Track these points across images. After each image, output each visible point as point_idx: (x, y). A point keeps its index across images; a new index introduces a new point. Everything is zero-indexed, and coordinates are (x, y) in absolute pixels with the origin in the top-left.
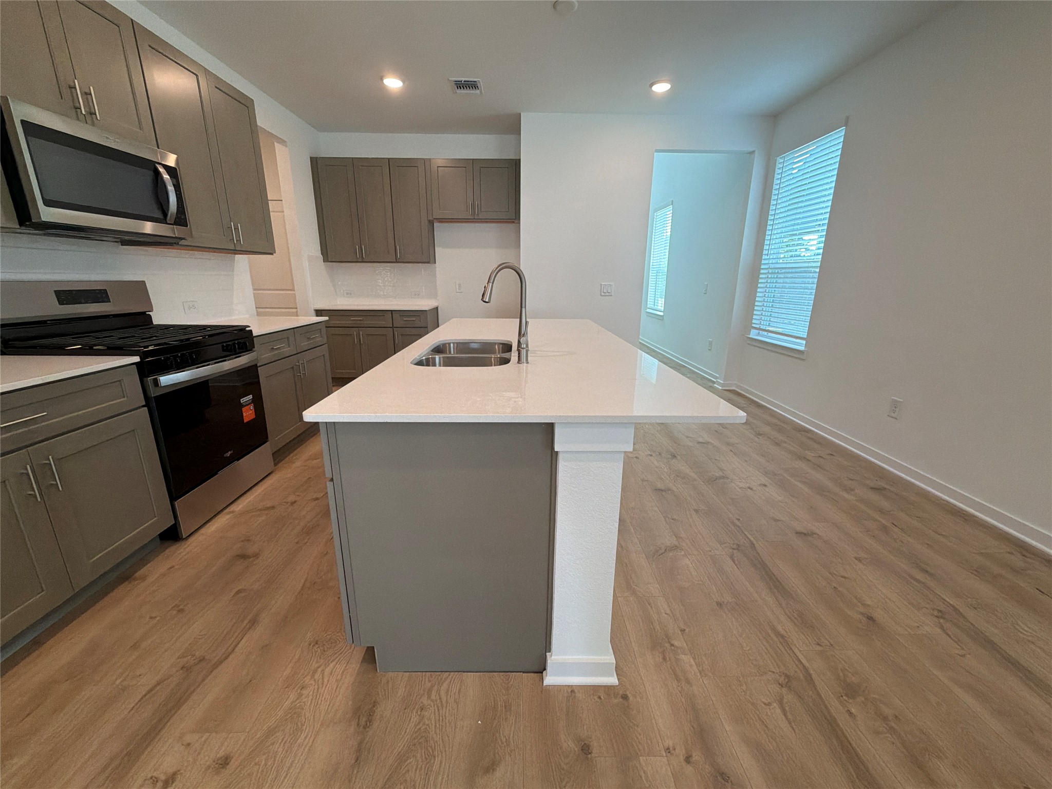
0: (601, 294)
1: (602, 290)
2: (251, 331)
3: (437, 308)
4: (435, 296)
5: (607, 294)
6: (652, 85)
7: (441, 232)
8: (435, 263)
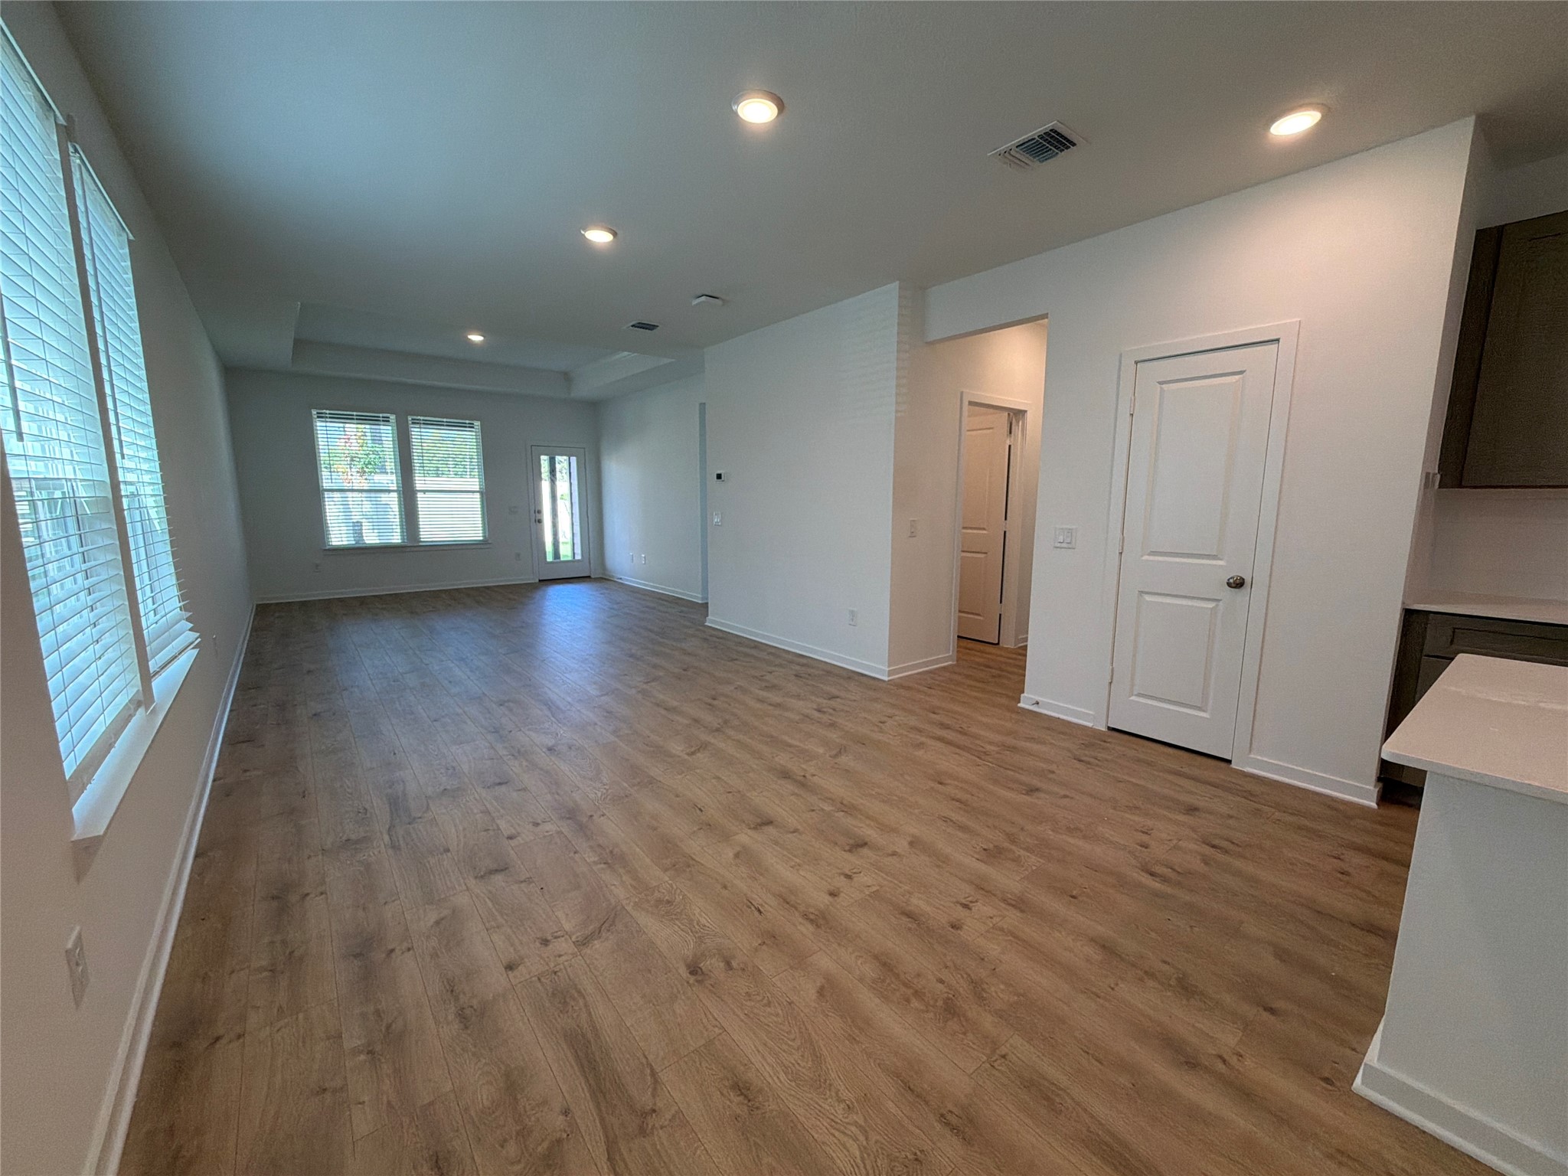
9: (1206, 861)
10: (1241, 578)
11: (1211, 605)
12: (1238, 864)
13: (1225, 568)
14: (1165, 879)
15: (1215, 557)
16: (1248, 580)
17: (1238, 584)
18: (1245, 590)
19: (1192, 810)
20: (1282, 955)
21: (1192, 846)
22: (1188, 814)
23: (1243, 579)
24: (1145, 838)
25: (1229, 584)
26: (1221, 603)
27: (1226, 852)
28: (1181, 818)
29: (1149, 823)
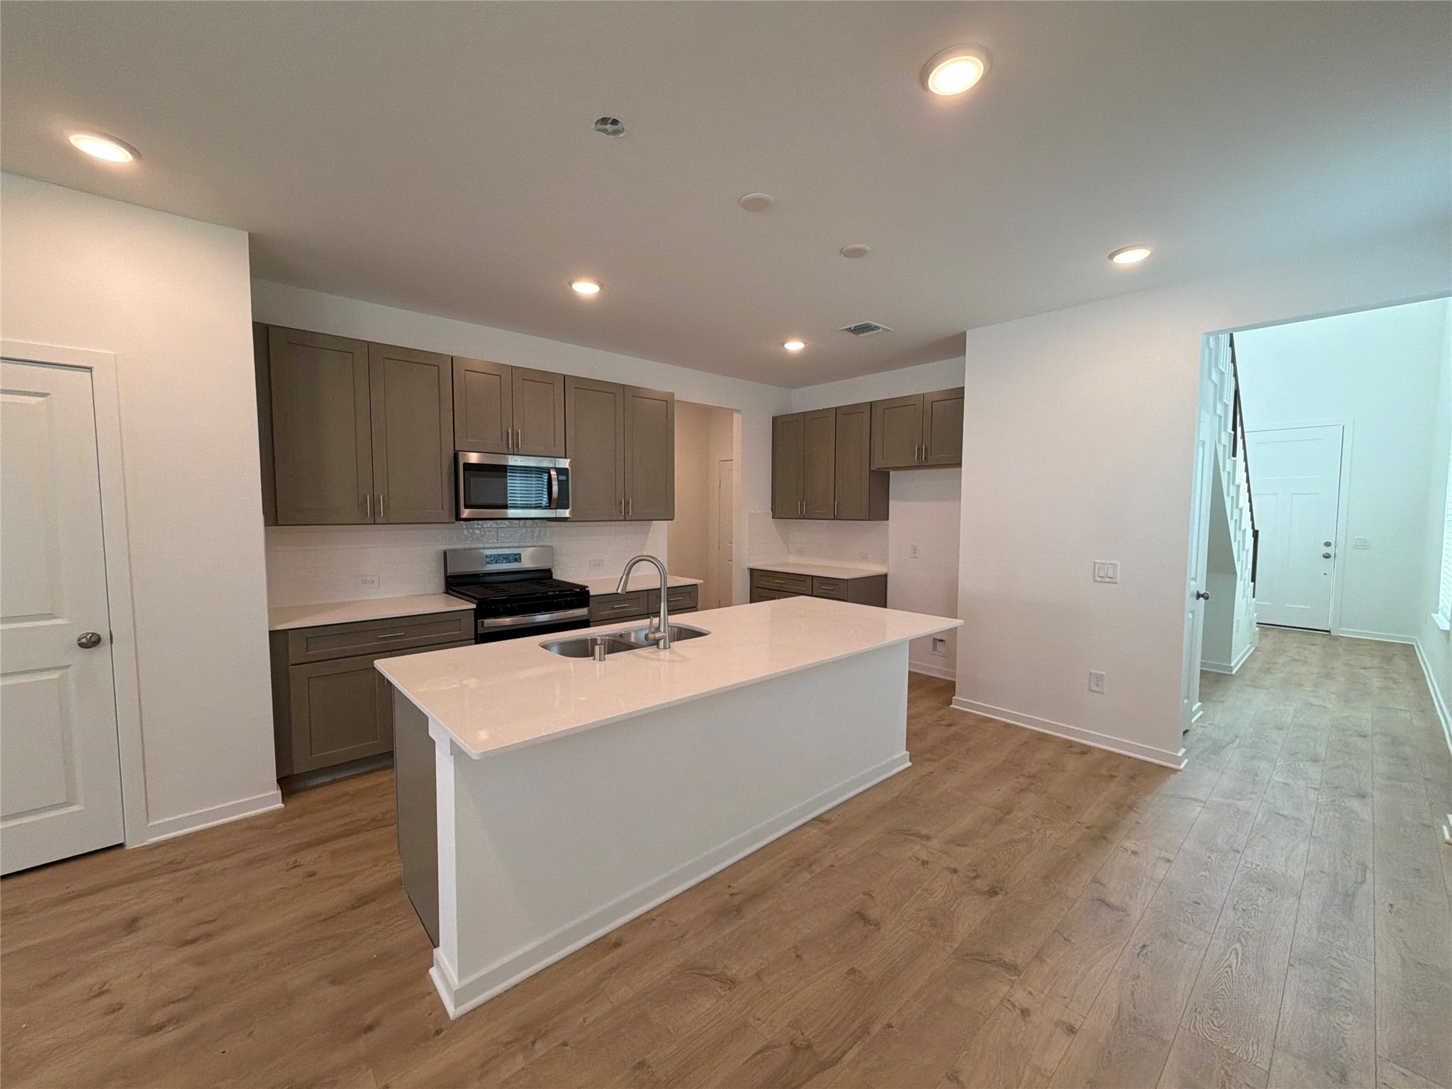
0: (1094, 578)
1: (1097, 573)
2: (588, 591)
3: (886, 576)
4: (884, 561)
5: (1108, 580)
6: (1112, 256)
7: (897, 481)
8: (888, 519)
9: (200, 961)
10: (93, 634)
11: (55, 675)
12: (232, 937)
13: (70, 625)
14: (176, 1020)
15: (51, 616)
16: (105, 635)
17: (91, 642)
18: (104, 648)
19: (131, 925)
20: (335, 979)
21: (172, 959)
22: (132, 932)
23: (99, 635)
24: (105, 1000)
25: (82, 645)
26: (71, 670)
27: (208, 936)
28: (128, 941)
29: (91, 980)
